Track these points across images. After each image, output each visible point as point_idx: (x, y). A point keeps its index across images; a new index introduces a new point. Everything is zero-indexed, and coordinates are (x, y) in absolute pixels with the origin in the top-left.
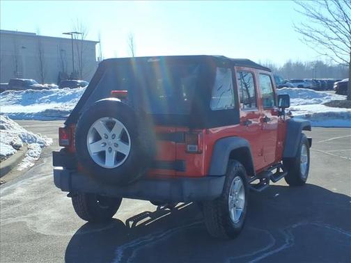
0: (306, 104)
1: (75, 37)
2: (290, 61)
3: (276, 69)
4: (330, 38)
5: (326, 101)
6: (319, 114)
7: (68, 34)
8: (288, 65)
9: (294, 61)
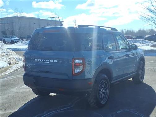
0: (143, 46)
1: (53, 19)
2: (140, 29)
3: (135, 32)
4: (153, 18)
5: (151, 45)
6: (147, 50)
7: (50, 18)
8: (140, 31)
9: (142, 29)
